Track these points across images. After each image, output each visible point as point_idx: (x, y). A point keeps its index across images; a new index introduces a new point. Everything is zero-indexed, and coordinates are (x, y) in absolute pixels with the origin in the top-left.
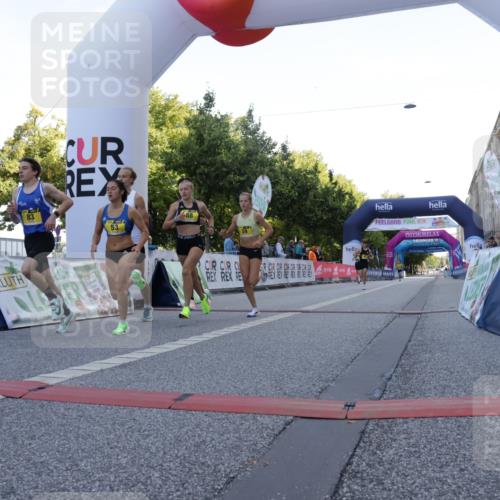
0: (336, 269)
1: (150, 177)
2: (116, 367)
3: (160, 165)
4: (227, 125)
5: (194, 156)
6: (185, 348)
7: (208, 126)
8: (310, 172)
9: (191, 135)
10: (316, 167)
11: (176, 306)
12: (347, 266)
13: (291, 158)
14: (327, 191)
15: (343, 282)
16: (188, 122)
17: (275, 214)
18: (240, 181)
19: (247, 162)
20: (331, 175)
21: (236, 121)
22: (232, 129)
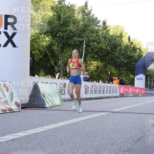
0: (130, 90)
1: (31, 38)
2: (9, 141)
3: (37, 31)
4: (74, 10)
5: (55, 27)
6: (47, 130)
7: (63, 10)
8: (118, 37)
9: (54, 15)
10: (121, 34)
11: (44, 107)
12: (137, 88)
13: (108, 29)
14: (127, 47)
15: (134, 96)
16: (52, 8)
17: (98, 59)
18: (80, 41)
19: (84, 31)
20: (129, 38)
21: (79, 8)
22: (76, 12)
